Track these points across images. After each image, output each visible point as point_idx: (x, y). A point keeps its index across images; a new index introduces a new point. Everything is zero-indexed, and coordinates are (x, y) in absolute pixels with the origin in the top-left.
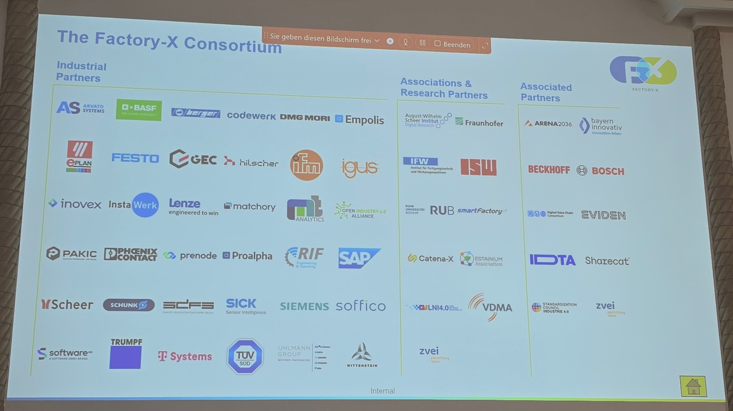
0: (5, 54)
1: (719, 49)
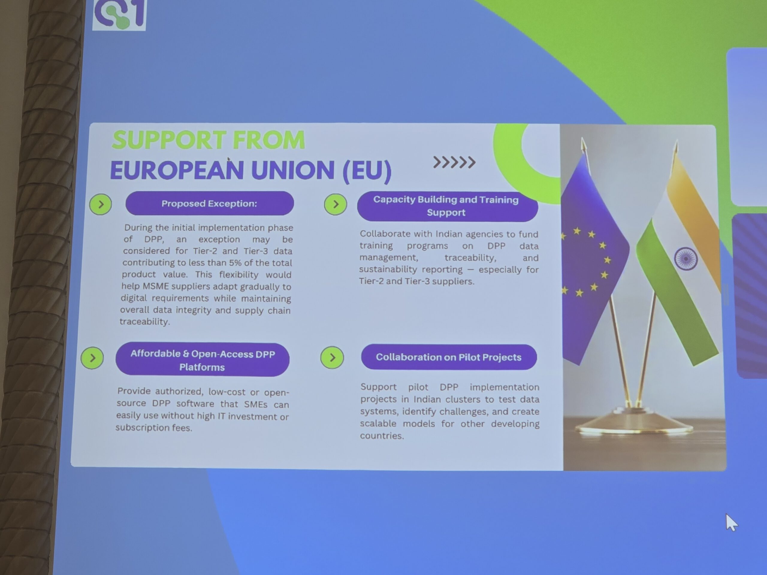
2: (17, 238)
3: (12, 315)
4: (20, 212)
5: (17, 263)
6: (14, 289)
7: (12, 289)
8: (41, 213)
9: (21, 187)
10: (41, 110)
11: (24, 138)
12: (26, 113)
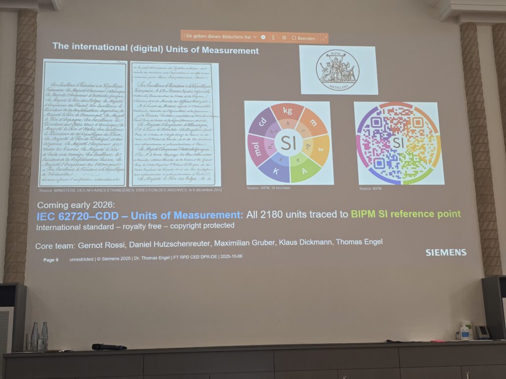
0: (17, 52)
1: (476, 38)
2: (13, 131)
3: (12, 158)
4: (14, 121)
5: (13, 139)
6: (13, 149)
7: (12, 149)
8: (22, 122)
9: (15, 112)
10: (22, 85)
11: (15, 95)
12: (16, 86)
